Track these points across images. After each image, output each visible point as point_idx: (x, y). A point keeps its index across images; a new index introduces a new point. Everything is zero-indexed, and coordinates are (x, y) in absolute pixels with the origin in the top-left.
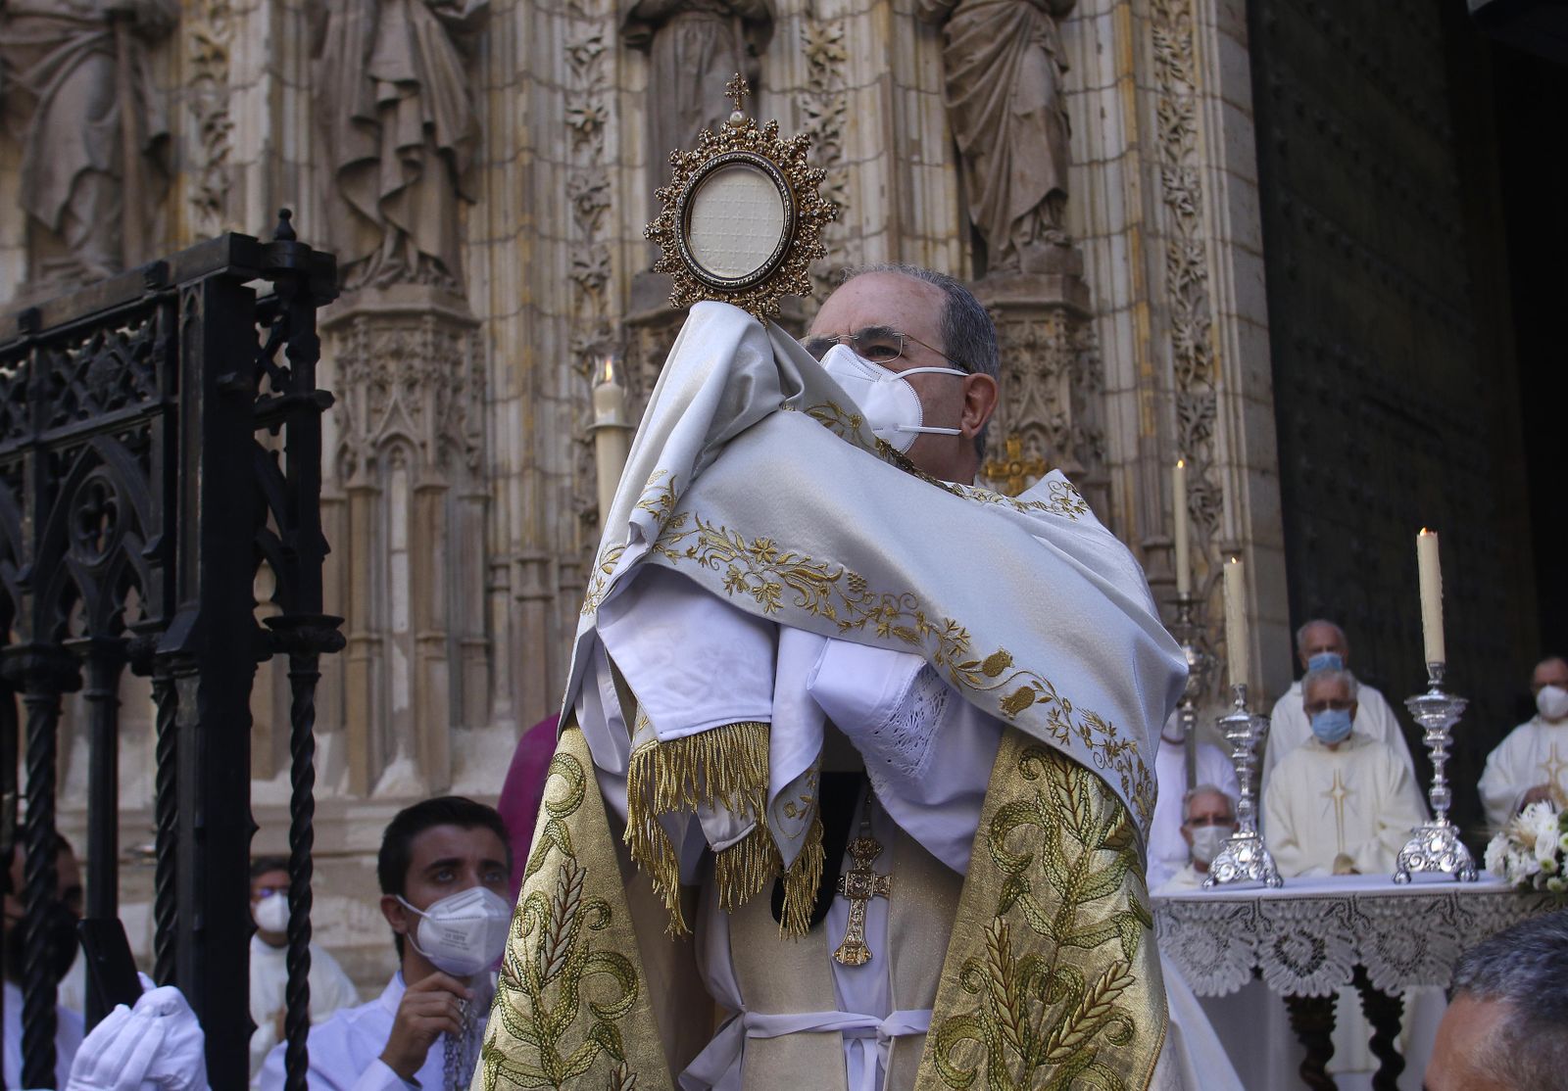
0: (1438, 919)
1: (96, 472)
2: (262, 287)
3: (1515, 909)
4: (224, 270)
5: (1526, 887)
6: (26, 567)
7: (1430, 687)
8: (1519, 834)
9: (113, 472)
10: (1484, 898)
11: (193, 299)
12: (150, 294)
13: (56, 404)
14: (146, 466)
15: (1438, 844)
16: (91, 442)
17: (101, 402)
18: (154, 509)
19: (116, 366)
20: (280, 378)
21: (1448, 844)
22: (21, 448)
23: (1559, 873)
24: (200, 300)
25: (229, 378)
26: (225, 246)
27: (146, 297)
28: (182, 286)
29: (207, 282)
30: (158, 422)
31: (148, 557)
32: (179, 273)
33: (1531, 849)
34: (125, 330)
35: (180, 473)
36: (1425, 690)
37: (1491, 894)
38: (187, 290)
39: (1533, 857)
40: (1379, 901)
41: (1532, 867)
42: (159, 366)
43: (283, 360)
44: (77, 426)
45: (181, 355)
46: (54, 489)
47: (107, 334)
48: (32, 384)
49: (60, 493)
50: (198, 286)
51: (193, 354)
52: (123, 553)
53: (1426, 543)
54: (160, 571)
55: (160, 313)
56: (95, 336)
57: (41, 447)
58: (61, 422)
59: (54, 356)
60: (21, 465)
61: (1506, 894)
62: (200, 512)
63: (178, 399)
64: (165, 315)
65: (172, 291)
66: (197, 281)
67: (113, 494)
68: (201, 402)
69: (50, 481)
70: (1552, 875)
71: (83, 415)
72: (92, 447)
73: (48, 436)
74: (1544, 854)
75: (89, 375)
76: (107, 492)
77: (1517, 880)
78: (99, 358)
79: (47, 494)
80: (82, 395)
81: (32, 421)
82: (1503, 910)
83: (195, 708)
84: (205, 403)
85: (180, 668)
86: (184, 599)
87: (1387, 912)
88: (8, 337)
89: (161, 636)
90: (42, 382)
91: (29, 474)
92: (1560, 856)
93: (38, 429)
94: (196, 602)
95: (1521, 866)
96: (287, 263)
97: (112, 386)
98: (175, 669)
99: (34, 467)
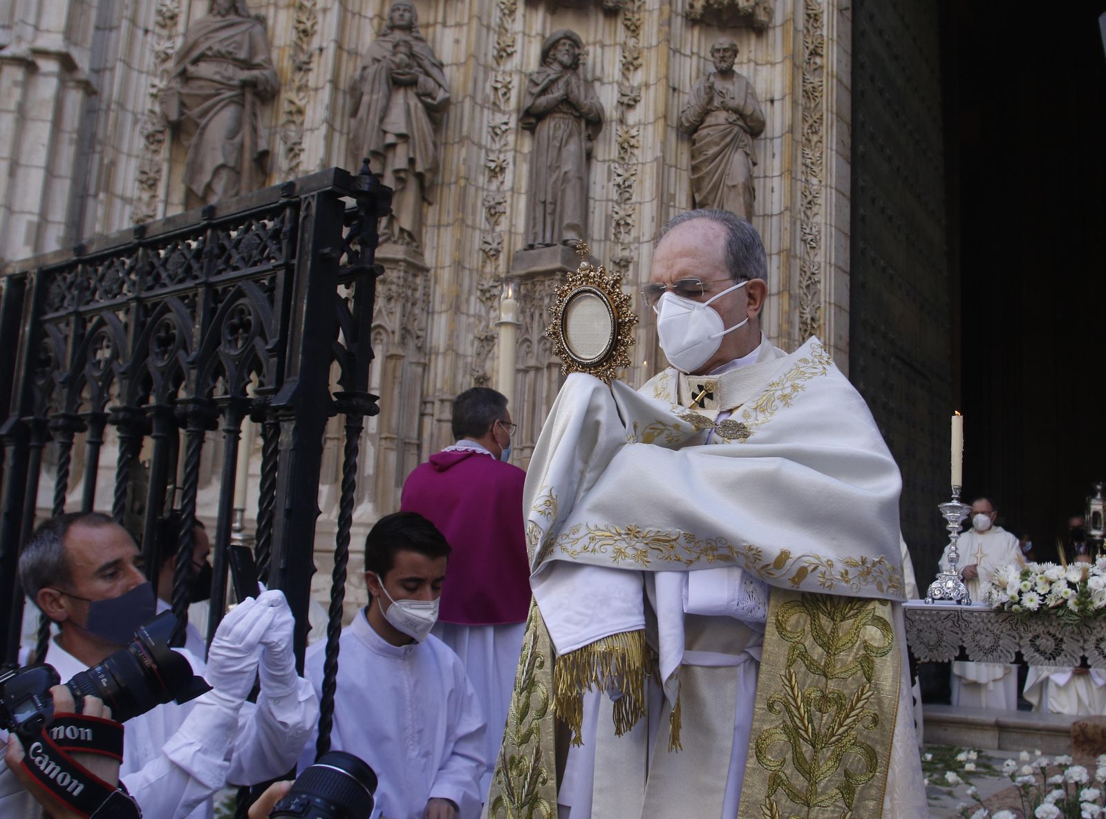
0: (950, 623)
1: (241, 301)
2: (350, 202)
3: (993, 621)
4: (330, 188)
5: (1000, 610)
6: (194, 354)
7: (952, 499)
9: (253, 302)
10: (976, 614)
11: (309, 203)
12: (283, 200)
13: (220, 261)
14: (272, 300)
15: (950, 584)
16: (240, 284)
17: (247, 261)
18: (275, 324)
19: (258, 241)
20: (353, 257)
21: (956, 584)
22: (197, 286)
23: (1019, 603)
24: (314, 204)
25: (327, 250)
26: (332, 175)
27: (280, 202)
28: (303, 196)
29: (319, 194)
30: (281, 274)
31: (269, 351)
32: (302, 189)
33: (1005, 589)
34: (266, 221)
35: (293, 303)
36: (950, 500)
37: (980, 612)
38: (306, 198)
39: (1005, 593)
40: (919, 612)
41: (1005, 598)
42: (285, 243)
43: (355, 246)
44: (233, 274)
45: (299, 235)
46: (214, 310)
47: (254, 222)
48: (206, 249)
49: (218, 313)
50: (313, 196)
51: (306, 235)
52: (253, 348)
53: (957, 422)
54: (275, 359)
55: (288, 212)
56: (246, 224)
57: (209, 286)
58: (220, 272)
59: (221, 234)
60: (195, 295)
61: (988, 612)
62: (303, 326)
63: (295, 261)
64: (290, 213)
65: (297, 199)
66: (312, 193)
67: (250, 314)
68: (309, 263)
69: (212, 305)
70: (1015, 603)
71: (236, 268)
72: (240, 287)
73: (213, 279)
74: (1012, 592)
75: (241, 246)
76: (246, 312)
77: (996, 605)
78: (247, 236)
79: (210, 312)
80: (236, 257)
81: (205, 270)
82: (986, 621)
83: (291, 439)
84: (312, 264)
85: (285, 416)
86: (289, 376)
87: (923, 618)
88: (195, 221)
89: (273, 396)
90: (212, 249)
91: (200, 300)
92: (1020, 593)
93: (208, 275)
94: (297, 378)
95: (999, 598)
96: (365, 188)
97: (255, 252)
98: (281, 415)
99: (203, 296)
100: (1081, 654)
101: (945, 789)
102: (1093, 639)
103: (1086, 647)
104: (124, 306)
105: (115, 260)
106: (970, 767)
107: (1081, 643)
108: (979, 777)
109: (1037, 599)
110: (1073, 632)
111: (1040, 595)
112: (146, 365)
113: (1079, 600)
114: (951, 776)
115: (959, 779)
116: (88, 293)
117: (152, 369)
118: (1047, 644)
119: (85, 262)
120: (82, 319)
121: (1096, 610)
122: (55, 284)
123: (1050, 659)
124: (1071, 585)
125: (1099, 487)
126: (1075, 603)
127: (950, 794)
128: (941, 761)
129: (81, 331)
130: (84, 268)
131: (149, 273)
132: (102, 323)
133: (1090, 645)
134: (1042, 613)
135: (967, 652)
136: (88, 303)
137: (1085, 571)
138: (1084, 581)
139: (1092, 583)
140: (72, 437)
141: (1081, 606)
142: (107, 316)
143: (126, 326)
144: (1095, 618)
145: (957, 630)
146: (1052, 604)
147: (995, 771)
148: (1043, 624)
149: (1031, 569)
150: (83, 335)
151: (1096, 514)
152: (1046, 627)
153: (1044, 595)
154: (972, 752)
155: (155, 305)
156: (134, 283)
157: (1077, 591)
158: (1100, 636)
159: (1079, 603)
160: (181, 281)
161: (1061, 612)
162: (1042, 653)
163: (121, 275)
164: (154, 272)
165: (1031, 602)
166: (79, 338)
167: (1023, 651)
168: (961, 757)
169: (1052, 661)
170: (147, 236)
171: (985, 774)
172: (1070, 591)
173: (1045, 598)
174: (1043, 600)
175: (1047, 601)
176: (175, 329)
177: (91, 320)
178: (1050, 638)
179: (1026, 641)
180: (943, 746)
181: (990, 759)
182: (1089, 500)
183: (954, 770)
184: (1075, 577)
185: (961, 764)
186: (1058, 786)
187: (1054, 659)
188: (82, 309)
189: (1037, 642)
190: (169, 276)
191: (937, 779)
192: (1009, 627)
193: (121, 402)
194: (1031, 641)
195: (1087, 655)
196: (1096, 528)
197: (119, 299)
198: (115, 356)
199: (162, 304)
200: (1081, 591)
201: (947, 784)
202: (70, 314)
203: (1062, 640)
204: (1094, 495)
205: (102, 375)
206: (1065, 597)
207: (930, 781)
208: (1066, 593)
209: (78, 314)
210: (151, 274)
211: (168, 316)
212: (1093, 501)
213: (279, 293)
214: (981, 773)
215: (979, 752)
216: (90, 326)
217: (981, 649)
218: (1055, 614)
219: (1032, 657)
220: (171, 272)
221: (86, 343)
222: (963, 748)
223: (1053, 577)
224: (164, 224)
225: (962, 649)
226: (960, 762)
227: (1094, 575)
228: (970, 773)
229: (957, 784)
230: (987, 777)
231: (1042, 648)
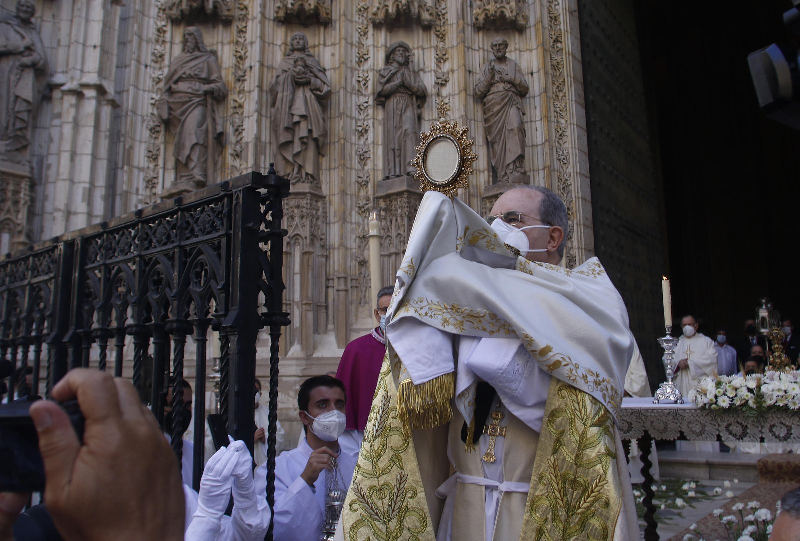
0: (672, 418)
1: (201, 257)
2: (263, 191)
3: (699, 415)
4: (250, 185)
5: (704, 408)
6: (175, 291)
7: (667, 335)
8: (701, 389)
9: (207, 257)
10: (688, 411)
11: (238, 195)
12: (222, 193)
13: (187, 232)
14: (219, 256)
15: (669, 390)
16: (199, 246)
17: (204, 232)
18: (222, 272)
19: (209, 219)
20: (268, 225)
21: (673, 391)
22: (174, 248)
23: (716, 403)
24: (241, 196)
25: (251, 225)
26: (251, 177)
27: (220, 195)
28: (234, 191)
29: (243, 189)
30: (224, 240)
31: (219, 290)
32: (233, 186)
33: (706, 395)
34: (213, 206)
35: (232, 259)
36: (665, 336)
37: (690, 410)
38: (236, 192)
39: (706, 397)
40: (650, 411)
41: (706, 401)
42: (225, 220)
43: (269, 218)
44: (195, 240)
45: (233, 215)
46: (186, 263)
47: (206, 207)
48: (178, 225)
49: (188, 265)
50: (240, 191)
51: (238, 216)
52: (210, 287)
53: (666, 284)
54: (224, 295)
55: (226, 200)
56: (202, 208)
57: (182, 248)
58: (188, 239)
59: (187, 215)
60: (174, 253)
61: (696, 410)
62: (239, 274)
63: (232, 232)
65: (231, 192)
66: (240, 189)
67: (207, 266)
68: (240, 234)
69: (184, 260)
70: (713, 404)
71: (197, 236)
72: (199, 248)
73: (184, 243)
74: (711, 397)
75: (199, 222)
76: (205, 264)
77: (700, 405)
78: (202, 216)
79: (183, 264)
80: (197, 229)
81: (178, 238)
82: (695, 415)
83: (235, 347)
84: (242, 234)
85: (231, 333)
86: (232, 306)
87: (653, 415)
88: (171, 207)
89: (224, 319)
90: (182, 224)
91: (177, 257)
92: (716, 397)
93: (180, 240)
94: (237, 307)
95: (702, 401)
96: (273, 183)
97: (208, 226)
98: (229, 332)
99: (178, 254)
100: (760, 436)
101: (676, 511)
102: (768, 426)
103: (763, 431)
104: (132, 259)
105: (126, 231)
106: (692, 494)
107: (760, 429)
108: (699, 501)
109: (727, 400)
110: (754, 422)
111: (729, 398)
112: (147, 298)
113: (756, 400)
114: (680, 502)
115: (685, 504)
116: (111, 252)
117: (151, 300)
118: (738, 430)
119: (108, 233)
120: (108, 269)
121: (768, 407)
122: (92, 246)
123: (739, 439)
124: (750, 390)
125: (764, 301)
126: (754, 403)
127: (680, 515)
128: (672, 490)
129: (108, 276)
130: (108, 236)
131: (146, 240)
132: (120, 271)
133: (766, 430)
134: (732, 410)
135: (685, 434)
136: (111, 258)
137: (759, 380)
138: (759, 387)
139: (764, 389)
140: (107, 342)
141: (758, 405)
142: (123, 266)
143: (134, 271)
144: (768, 412)
145: (676, 421)
146: (738, 404)
147: (708, 496)
148: (733, 417)
149: (723, 381)
150: (109, 278)
151: (763, 318)
152: (735, 418)
153: (732, 398)
154: (692, 483)
155: (151, 259)
156: (137, 246)
157: (754, 394)
158: (772, 423)
159: (756, 402)
160: (165, 244)
161: (744, 409)
162: (735, 436)
163: (130, 241)
164: (149, 238)
165: (724, 403)
166: (107, 280)
167: (721, 435)
168: (686, 487)
169: (741, 440)
170: (143, 216)
171: (703, 498)
172: (750, 395)
173: (733, 400)
174: (732, 401)
175: (735, 402)
176: (163, 274)
177: (113, 269)
178: (739, 426)
179: (723, 428)
180: (673, 479)
181: (704, 487)
182: (758, 310)
183: (681, 497)
184: (753, 385)
185: (686, 492)
186: (752, 523)
187: (743, 439)
188: (108, 262)
189: (731, 429)
190: (158, 241)
191: (670, 504)
192: (710, 419)
193: (134, 321)
194: (726, 427)
195: (764, 436)
196: (764, 328)
197: (130, 256)
198: (129, 292)
199: (154, 258)
200: (757, 394)
201: (677, 507)
202: (101, 266)
203: (747, 427)
204: (761, 306)
205: (122, 304)
206: (746, 398)
207: (666, 506)
208: (747, 396)
209: (105, 265)
210: (147, 240)
211: (158, 266)
212: (761, 311)
213: (224, 252)
214: (699, 498)
215: (697, 482)
216: (114, 272)
217: (694, 432)
218: (742, 410)
219: (728, 438)
220: (159, 239)
221: (111, 282)
222: (687, 480)
223: (738, 386)
224: (153, 209)
225: (682, 433)
226: (685, 491)
227: (765, 383)
228: (692, 498)
229: (684, 507)
230: (704, 500)
231: (734, 433)
